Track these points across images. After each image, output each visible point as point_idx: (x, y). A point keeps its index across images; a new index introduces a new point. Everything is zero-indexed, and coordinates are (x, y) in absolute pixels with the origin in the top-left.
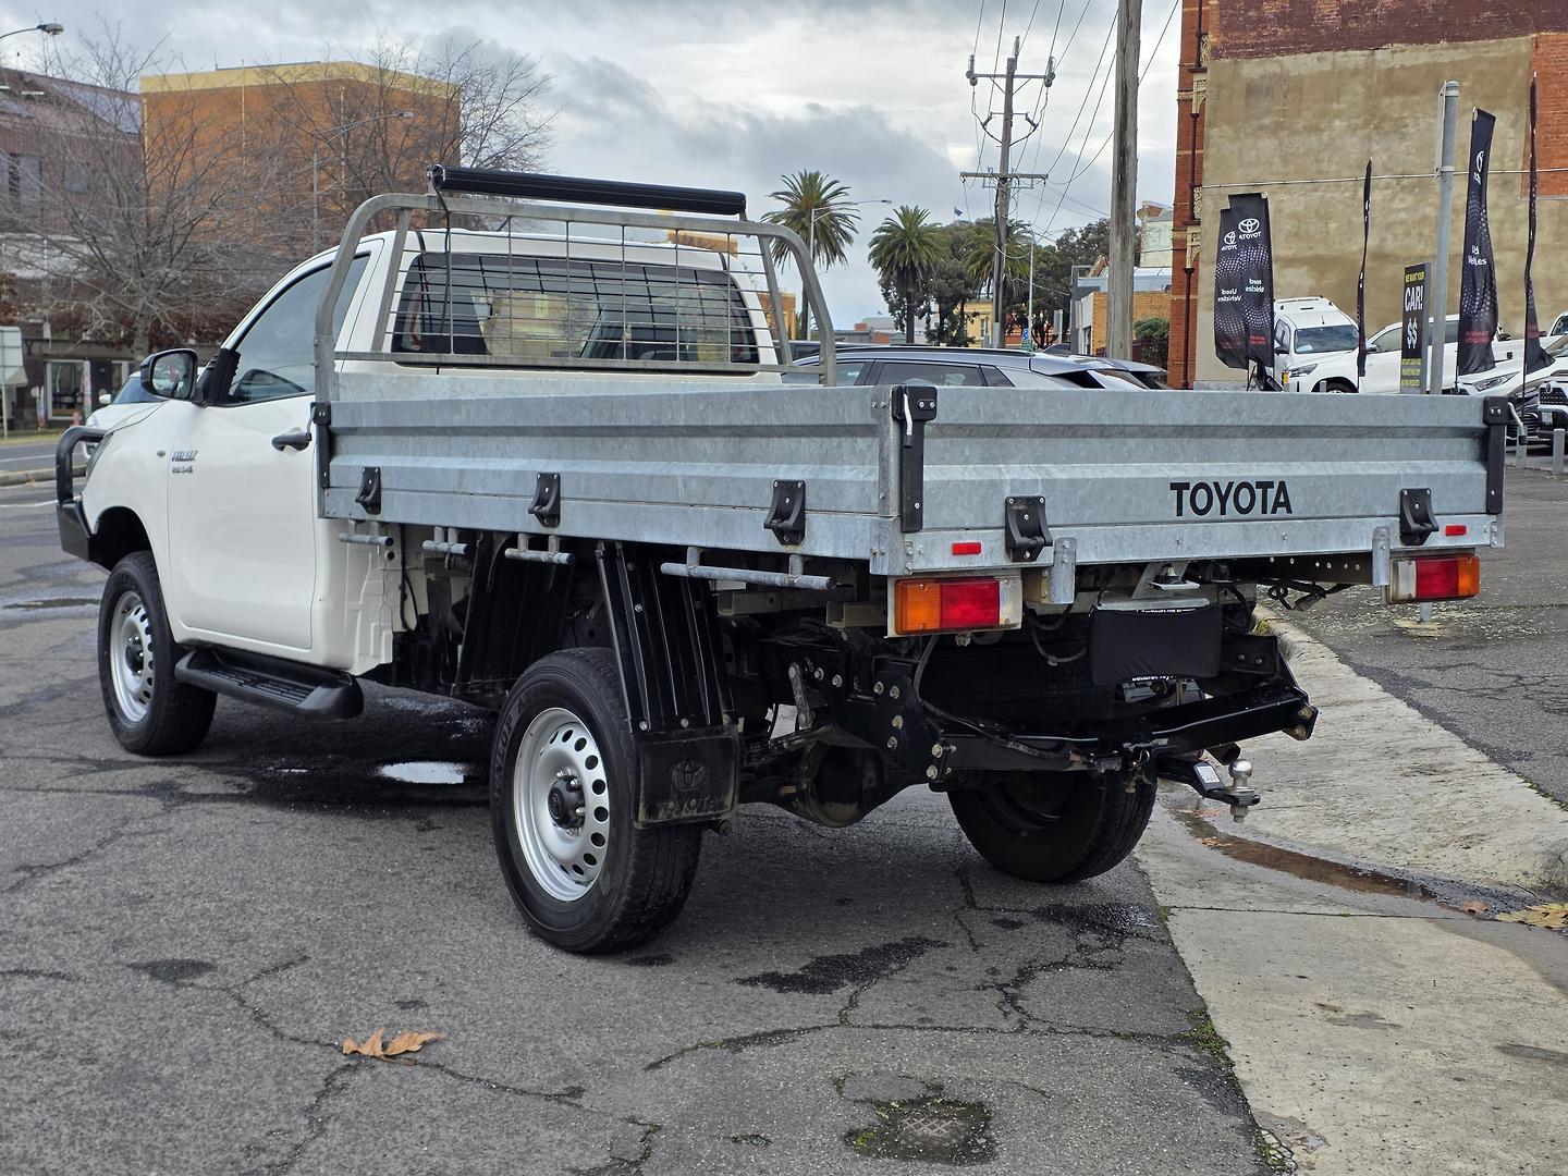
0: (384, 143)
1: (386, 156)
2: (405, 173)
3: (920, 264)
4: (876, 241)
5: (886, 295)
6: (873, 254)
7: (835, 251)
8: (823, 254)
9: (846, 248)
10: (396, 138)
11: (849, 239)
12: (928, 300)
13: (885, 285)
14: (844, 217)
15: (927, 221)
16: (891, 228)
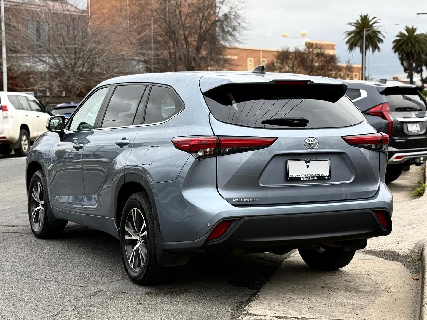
0: (180, 12)
1: (181, 17)
2: (188, 23)
3: (415, 51)
4: (395, 41)
5: (402, 64)
6: (394, 47)
7: (375, 47)
8: (371, 49)
9: (380, 45)
10: (185, 10)
11: (381, 41)
12: (421, 66)
13: (402, 60)
14: (379, 32)
15: (417, 33)
16: (401, 35)
